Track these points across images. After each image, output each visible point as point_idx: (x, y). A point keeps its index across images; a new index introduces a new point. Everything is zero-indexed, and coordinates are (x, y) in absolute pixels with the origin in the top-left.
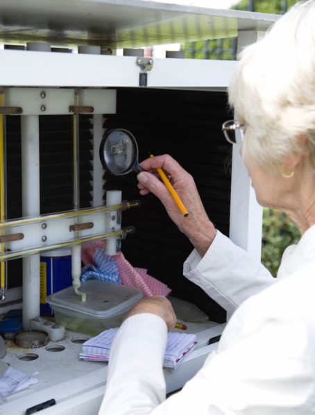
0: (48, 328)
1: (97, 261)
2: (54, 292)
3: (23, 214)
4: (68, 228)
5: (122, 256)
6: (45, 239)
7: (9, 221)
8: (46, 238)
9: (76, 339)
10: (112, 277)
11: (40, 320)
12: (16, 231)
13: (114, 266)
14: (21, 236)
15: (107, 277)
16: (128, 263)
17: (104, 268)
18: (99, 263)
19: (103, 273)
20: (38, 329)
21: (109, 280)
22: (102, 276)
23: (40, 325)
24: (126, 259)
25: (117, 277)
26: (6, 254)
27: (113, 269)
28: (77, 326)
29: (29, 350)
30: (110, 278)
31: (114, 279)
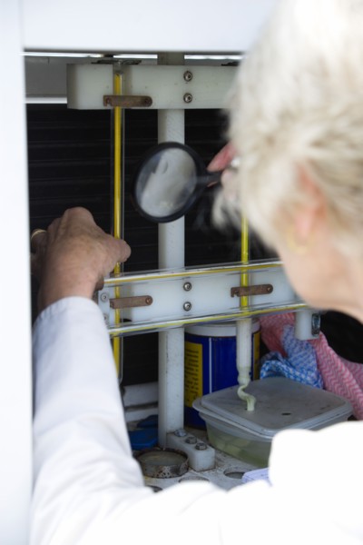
0: (189, 448)
1: (286, 347)
2: (213, 391)
3: (160, 265)
4: (228, 292)
5: (324, 340)
6: (188, 307)
7: (126, 275)
8: (190, 306)
9: (234, 470)
10: (306, 375)
11: (181, 434)
12: (139, 291)
13: (311, 357)
14: (148, 301)
15: (298, 373)
16: (332, 352)
17: (296, 359)
18: (290, 351)
19: (294, 367)
20: (176, 449)
21: (302, 379)
22: (291, 370)
23: (179, 442)
24: (330, 345)
25: (313, 375)
26: (121, 327)
27: (309, 362)
28: (238, 450)
29: (154, 479)
30: (303, 376)
31: (308, 379)
